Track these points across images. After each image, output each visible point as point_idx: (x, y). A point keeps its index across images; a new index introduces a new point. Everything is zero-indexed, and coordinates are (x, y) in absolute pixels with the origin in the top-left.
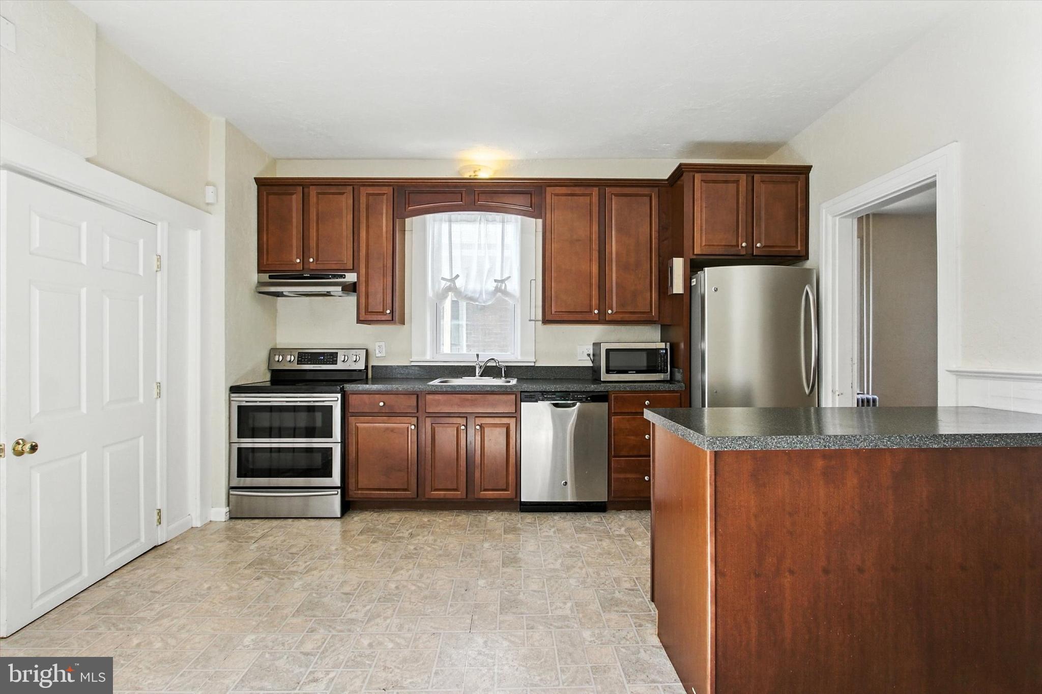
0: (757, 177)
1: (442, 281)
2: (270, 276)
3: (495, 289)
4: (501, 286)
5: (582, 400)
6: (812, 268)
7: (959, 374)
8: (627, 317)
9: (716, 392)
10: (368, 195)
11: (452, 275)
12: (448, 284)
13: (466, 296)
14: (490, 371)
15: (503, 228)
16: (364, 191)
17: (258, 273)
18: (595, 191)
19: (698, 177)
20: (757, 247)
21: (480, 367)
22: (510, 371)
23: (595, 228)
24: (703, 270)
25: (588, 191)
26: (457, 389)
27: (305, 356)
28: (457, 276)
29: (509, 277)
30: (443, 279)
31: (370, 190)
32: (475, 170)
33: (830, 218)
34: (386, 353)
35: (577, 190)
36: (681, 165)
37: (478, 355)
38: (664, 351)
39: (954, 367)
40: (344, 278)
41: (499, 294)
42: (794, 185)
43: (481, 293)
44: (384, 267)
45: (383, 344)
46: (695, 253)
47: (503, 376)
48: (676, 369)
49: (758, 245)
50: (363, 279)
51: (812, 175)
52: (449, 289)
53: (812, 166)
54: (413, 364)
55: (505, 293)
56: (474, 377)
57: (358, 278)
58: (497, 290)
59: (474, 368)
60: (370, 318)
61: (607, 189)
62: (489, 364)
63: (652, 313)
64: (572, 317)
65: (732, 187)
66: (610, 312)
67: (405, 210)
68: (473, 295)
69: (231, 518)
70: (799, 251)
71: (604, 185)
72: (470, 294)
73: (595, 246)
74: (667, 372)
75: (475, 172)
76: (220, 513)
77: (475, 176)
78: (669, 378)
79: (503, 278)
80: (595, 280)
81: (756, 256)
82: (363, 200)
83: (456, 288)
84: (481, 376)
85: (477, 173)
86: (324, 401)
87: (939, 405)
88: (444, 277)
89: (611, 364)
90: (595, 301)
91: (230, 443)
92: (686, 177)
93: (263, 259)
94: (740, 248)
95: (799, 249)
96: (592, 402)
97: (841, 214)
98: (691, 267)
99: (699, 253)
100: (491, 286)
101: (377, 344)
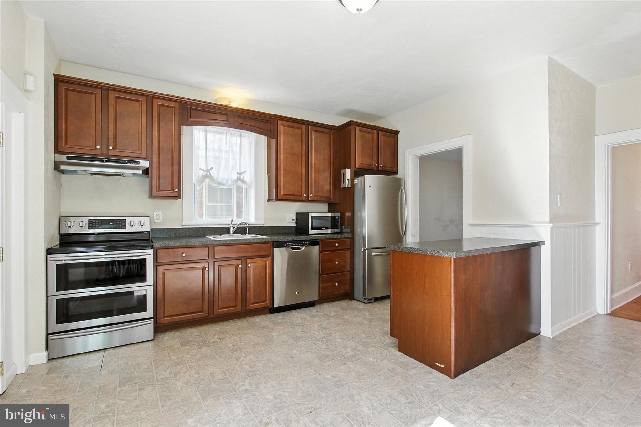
0: (380, 132)
1: (200, 171)
2: (67, 157)
3: (237, 179)
4: (240, 177)
5: (306, 245)
6: (402, 178)
7: (472, 225)
8: (319, 199)
9: (370, 237)
10: (160, 105)
11: (207, 167)
12: (205, 173)
13: (217, 182)
14: (240, 230)
15: (240, 140)
16: (156, 102)
17: (55, 153)
18: (304, 127)
19: (358, 128)
20: (381, 167)
21: (233, 228)
22: (253, 230)
23: (304, 148)
24: (364, 176)
25: (300, 126)
26: (236, 242)
27: (96, 222)
28: (212, 168)
29: (245, 172)
30: (201, 169)
31: (161, 102)
32: (230, 101)
33: (410, 156)
34: (163, 219)
35: (295, 125)
36: (351, 121)
37: (232, 220)
38: (338, 217)
39: (470, 222)
40: (139, 164)
41: (239, 182)
42: (393, 139)
43: (227, 181)
44: (172, 158)
45: (160, 213)
46: (357, 167)
47: (247, 233)
48: (343, 227)
49: (381, 166)
50: (155, 165)
51: (399, 135)
52: (206, 176)
53: (400, 131)
54: (184, 227)
55: (243, 181)
56: (229, 234)
57: (151, 164)
58: (239, 179)
59: (229, 228)
60: (161, 194)
61: (309, 127)
62: (240, 226)
63: (330, 196)
64: (292, 198)
65: (371, 135)
66: (311, 195)
67: (187, 121)
68: (222, 181)
69: (49, 360)
70: (395, 170)
71: (308, 125)
72: (220, 181)
73: (304, 158)
74: (339, 228)
75: (229, 102)
76: (41, 357)
77: (229, 105)
78: (340, 232)
79: (241, 172)
80: (304, 177)
81: (380, 171)
82: (155, 108)
83: (212, 177)
84: (233, 234)
85: (230, 103)
86: (139, 256)
87: (463, 238)
88: (201, 168)
89: (314, 225)
90: (304, 189)
91: (47, 296)
92: (353, 127)
93: (62, 142)
94: (374, 166)
95: (395, 169)
96: (312, 246)
97: (415, 156)
98: (354, 174)
99: (358, 167)
100: (234, 176)
101: (155, 213)
